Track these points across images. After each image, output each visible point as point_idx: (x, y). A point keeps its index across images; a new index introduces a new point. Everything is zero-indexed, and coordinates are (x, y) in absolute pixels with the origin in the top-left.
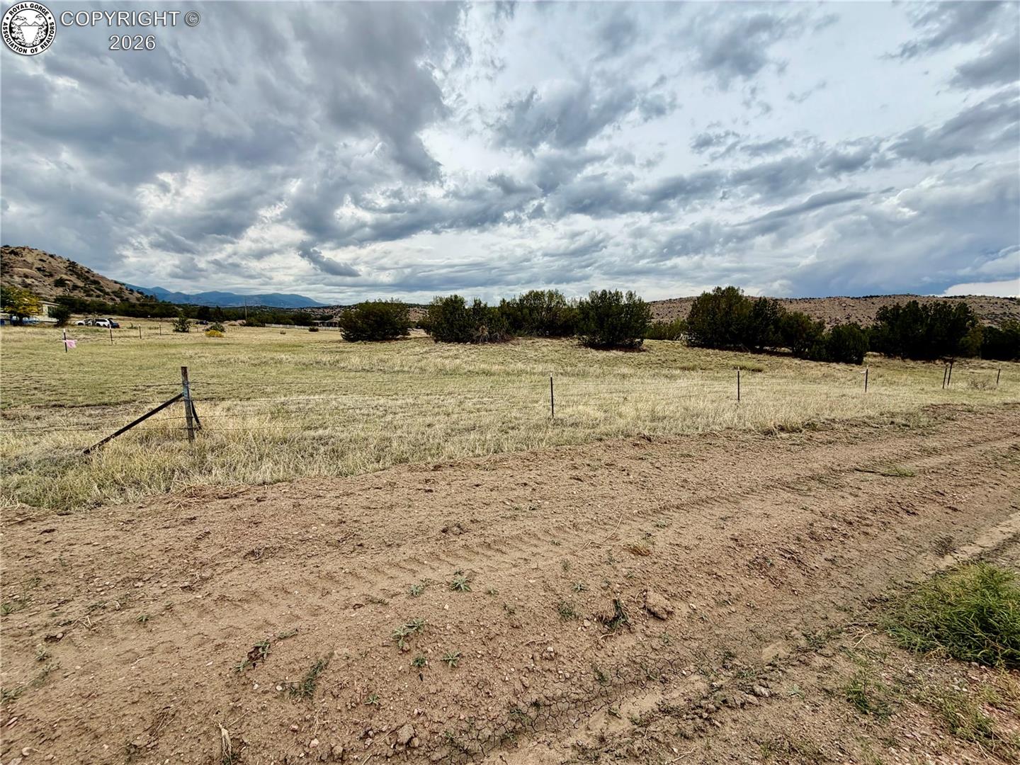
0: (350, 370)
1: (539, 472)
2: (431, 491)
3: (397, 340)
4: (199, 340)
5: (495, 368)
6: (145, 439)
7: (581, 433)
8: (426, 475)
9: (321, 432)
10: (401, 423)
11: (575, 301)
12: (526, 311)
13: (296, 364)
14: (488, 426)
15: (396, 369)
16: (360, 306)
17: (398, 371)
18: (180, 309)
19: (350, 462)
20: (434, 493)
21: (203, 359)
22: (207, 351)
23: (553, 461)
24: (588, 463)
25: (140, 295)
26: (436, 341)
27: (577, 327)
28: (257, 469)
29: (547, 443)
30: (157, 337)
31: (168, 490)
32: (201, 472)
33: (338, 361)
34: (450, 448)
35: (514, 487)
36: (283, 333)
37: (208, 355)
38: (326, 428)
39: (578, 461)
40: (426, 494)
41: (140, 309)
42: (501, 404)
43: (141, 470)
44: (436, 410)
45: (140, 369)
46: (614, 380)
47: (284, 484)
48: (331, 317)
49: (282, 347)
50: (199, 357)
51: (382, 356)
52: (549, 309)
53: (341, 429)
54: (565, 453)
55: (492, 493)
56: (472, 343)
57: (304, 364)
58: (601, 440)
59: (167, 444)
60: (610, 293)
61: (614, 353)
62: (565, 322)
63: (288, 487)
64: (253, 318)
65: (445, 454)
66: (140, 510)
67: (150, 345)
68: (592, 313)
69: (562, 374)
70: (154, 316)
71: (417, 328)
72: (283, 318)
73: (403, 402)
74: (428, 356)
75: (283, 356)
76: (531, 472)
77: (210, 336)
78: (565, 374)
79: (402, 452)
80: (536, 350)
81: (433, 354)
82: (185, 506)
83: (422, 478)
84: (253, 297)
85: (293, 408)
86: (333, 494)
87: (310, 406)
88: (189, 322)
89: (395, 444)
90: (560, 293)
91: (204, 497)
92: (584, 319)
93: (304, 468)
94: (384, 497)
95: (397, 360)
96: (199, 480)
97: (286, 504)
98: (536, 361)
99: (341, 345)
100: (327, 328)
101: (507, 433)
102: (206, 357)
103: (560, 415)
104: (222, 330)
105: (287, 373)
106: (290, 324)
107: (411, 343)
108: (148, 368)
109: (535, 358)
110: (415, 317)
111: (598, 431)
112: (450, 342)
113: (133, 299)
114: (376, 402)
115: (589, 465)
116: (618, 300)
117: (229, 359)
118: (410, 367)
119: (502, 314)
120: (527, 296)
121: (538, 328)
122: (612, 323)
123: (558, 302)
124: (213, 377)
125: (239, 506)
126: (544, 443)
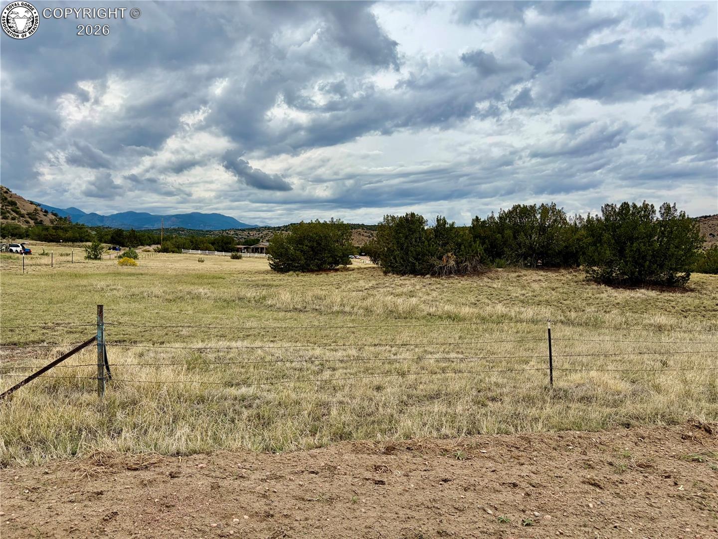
0: (279, 310)
1: (534, 468)
2: (382, 483)
3: (337, 270)
4: (111, 270)
5: (466, 310)
6: (53, 389)
7: (595, 413)
8: (376, 459)
9: (244, 390)
10: (341, 382)
11: (580, 218)
12: (508, 232)
13: (215, 300)
14: (458, 395)
15: (335, 308)
16: (293, 227)
17: (338, 312)
18: (94, 233)
19: (279, 433)
20: (386, 486)
21: (115, 292)
22: (120, 282)
23: (554, 453)
24: (610, 460)
25: (54, 217)
26: (386, 273)
27: (584, 254)
28: (170, 435)
29: (544, 425)
30: (69, 265)
31: (74, 454)
32: (109, 434)
33: (264, 298)
34: (406, 423)
35: (498, 487)
36: (201, 261)
37: (121, 287)
38: (249, 386)
39: (594, 456)
40: (376, 487)
41: (53, 232)
42: (475, 363)
43: (48, 427)
44: (387, 367)
45: (50, 303)
46: (644, 333)
47: (201, 456)
48: (257, 241)
49: (200, 278)
50: (111, 290)
51: (318, 292)
52: (542, 229)
53: (267, 387)
54: (573, 443)
55: (468, 494)
56: (433, 275)
57: (225, 301)
58: (628, 426)
59: (75, 395)
60: (635, 206)
61: (641, 294)
62: (566, 247)
63: (205, 462)
64: (168, 243)
65: (400, 432)
66: (46, 476)
67: (61, 275)
68: (606, 236)
69: (562, 322)
70: (66, 240)
71: (360, 255)
72: (202, 242)
73: (345, 354)
74: (375, 292)
75: (201, 290)
76: (522, 467)
77: (122, 264)
78: (568, 322)
79: (344, 424)
80: (523, 287)
81: (382, 290)
82: (92, 476)
83: (369, 463)
84: (170, 217)
85: (211, 356)
86: (257, 475)
87: (231, 355)
88: (102, 248)
89: (334, 412)
90: (558, 208)
91: (112, 466)
92: (594, 244)
93: (224, 437)
94: (322, 486)
95: (336, 296)
96: (108, 445)
97: (203, 483)
98: (522, 302)
99: (268, 277)
100: (252, 254)
101: (484, 405)
102: (118, 290)
103: (561, 384)
104: (136, 257)
105: (205, 312)
106: (209, 250)
107: (354, 275)
108: (58, 302)
109: (522, 298)
110: (358, 241)
111: (623, 411)
112: (403, 274)
113: (47, 220)
114: (311, 353)
115: (611, 464)
116: (646, 216)
117: (142, 293)
118: (353, 307)
119: (475, 237)
120: (510, 212)
121: (525, 256)
122: (638, 250)
123: (555, 221)
124: (124, 314)
125: (150, 482)
126: (540, 425)
